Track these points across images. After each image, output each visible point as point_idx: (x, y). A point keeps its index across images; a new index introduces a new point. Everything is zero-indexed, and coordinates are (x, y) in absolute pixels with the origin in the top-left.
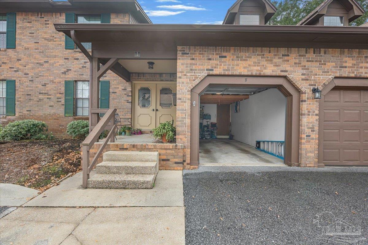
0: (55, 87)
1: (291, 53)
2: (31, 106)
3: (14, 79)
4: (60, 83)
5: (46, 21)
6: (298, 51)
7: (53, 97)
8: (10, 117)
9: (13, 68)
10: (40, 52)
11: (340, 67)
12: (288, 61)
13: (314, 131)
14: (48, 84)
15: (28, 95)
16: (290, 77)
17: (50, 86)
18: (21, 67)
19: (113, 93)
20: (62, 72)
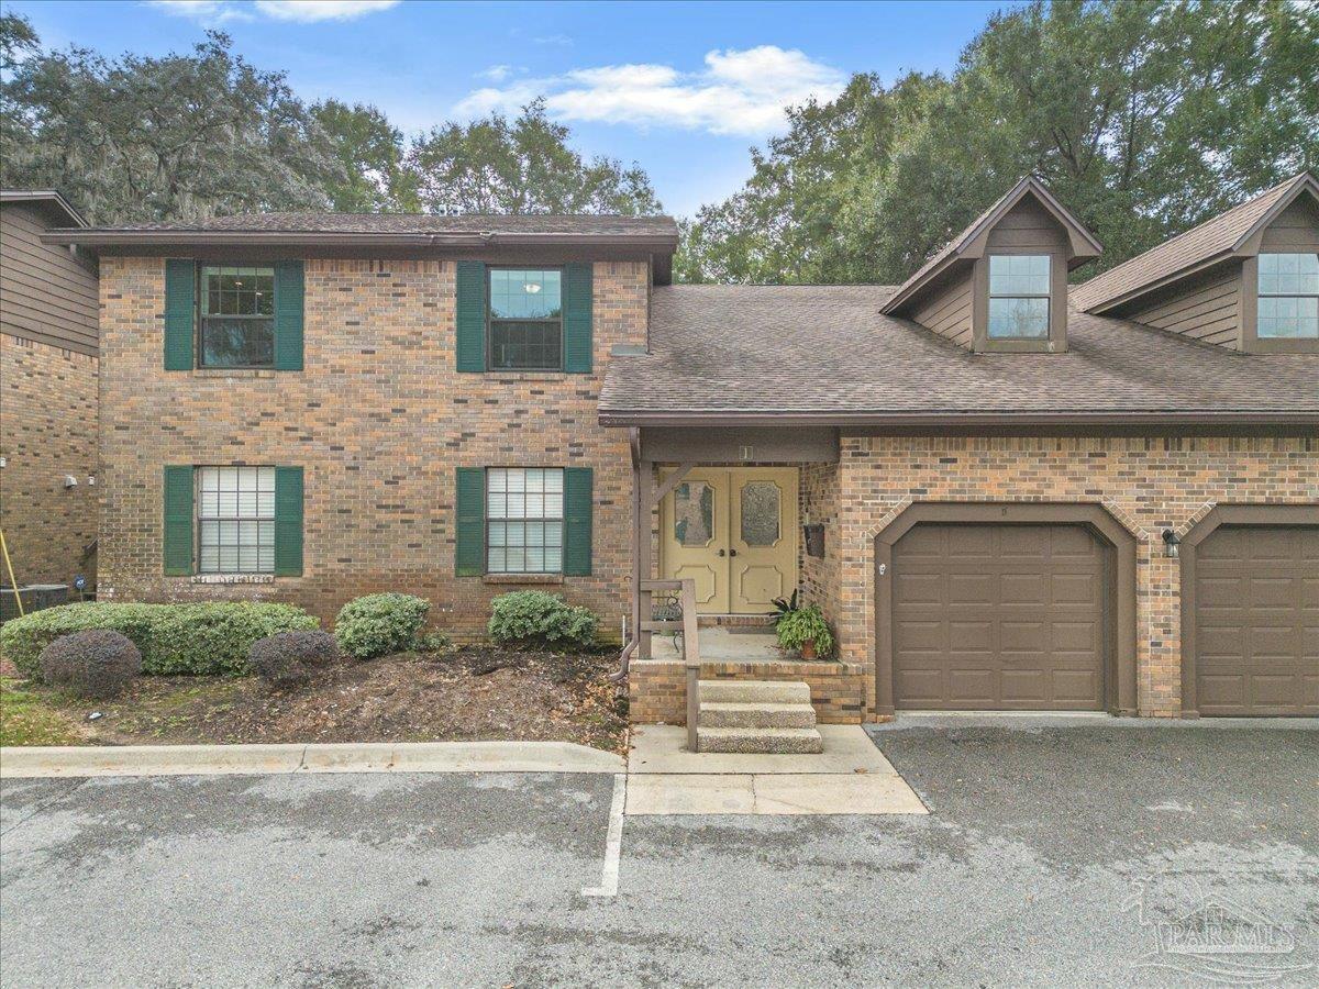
0: (427, 488)
1: (1109, 449)
2: (353, 546)
3: (300, 464)
4: (442, 473)
5: (395, 285)
6: (1128, 445)
7: (420, 516)
8: (285, 580)
9: (295, 429)
10: (379, 381)
11: (1230, 481)
12: (1103, 467)
13: (1169, 632)
14: (404, 478)
15: (341, 511)
16: (1109, 504)
17: (411, 485)
18: (320, 427)
19: (603, 503)
20: (448, 440)
